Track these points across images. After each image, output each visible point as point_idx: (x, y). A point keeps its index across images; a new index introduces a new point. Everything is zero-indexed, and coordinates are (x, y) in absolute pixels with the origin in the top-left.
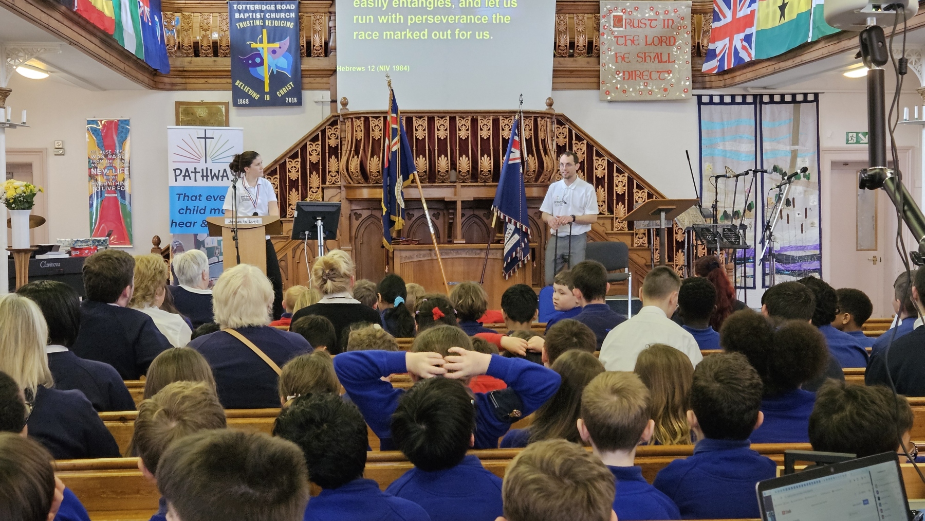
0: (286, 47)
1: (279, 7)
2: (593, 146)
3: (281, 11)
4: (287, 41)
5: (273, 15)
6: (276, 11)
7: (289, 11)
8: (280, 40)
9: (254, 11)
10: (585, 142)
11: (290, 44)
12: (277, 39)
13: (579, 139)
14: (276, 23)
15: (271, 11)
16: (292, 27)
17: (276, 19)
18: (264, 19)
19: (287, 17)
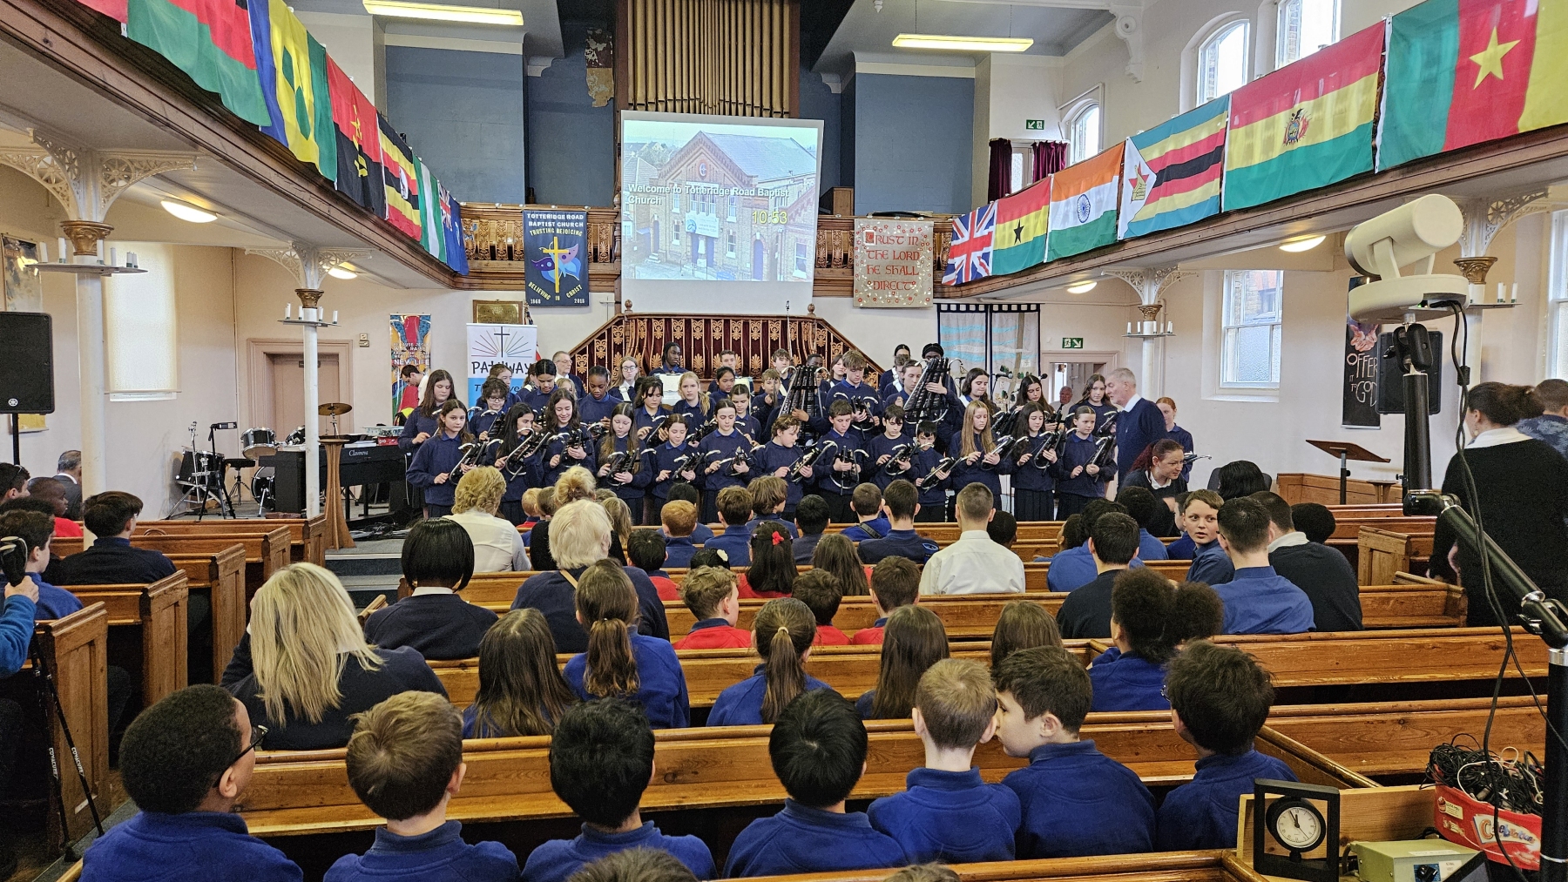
0: (575, 253)
1: (569, 217)
3: (570, 221)
4: (576, 247)
5: (564, 224)
6: (566, 221)
7: (578, 221)
8: (570, 246)
9: (546, 220)
11: (578, 250)
12: (567, 246)
13: (836, 341)
14: (566, 232)
15: (561, 221)
16: (580, 236)
17: (566, 228)
18: (555, 228)
19: (576, 226)
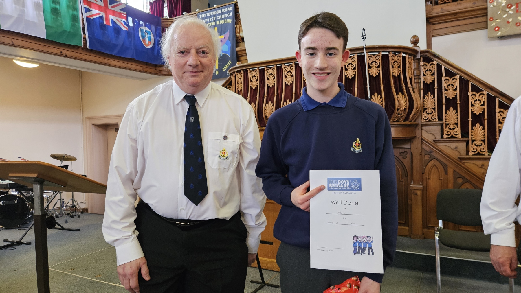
0: (227, 37)
1: (223, 10)
2: (468, 81)
3: (225, 13)
4: (228, 33)
5: (220, 17)
6: (222, 14)
7: (229, 12)
8: (225, 33)
9: (210, 17)
10: (458, 77)
11: (230, 34)
12: (222, 33)
13: (450, 74)
14: (222, 22)
15: (219, 15)
16: (230, 22)
17: (222, 19)
18: (215, 21)
19: (228, 16)
